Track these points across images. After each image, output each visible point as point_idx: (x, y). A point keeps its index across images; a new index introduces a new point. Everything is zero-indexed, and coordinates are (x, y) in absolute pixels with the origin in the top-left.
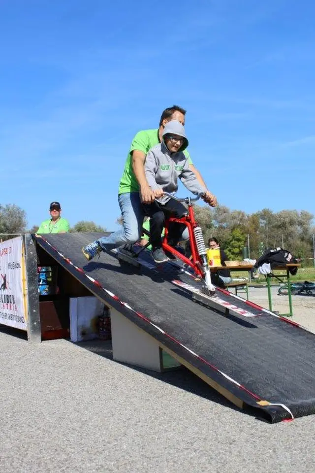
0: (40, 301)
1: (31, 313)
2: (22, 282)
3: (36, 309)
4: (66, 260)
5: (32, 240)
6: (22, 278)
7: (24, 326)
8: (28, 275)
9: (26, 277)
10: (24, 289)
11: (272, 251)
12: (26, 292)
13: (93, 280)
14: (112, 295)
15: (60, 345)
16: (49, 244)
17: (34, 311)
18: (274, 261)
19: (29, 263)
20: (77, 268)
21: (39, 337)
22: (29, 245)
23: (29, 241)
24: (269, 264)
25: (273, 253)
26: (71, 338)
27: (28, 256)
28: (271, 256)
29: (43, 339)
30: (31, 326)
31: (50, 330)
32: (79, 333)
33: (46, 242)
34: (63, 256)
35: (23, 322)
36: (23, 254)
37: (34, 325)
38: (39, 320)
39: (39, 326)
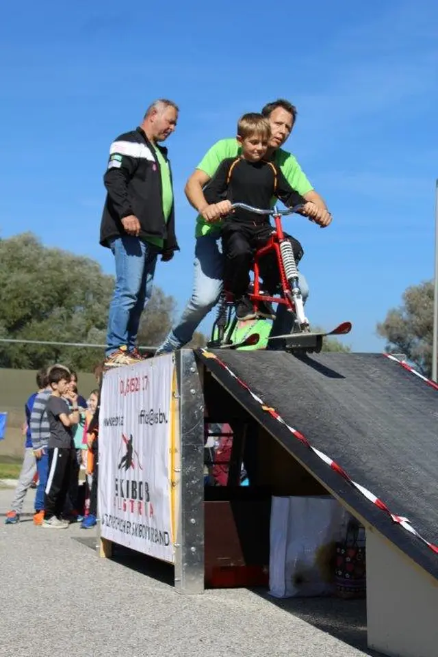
0: (206, 499)
1: (186, 525)
2: (168, 455)
3: (195, 518)
4: (267, 412)
5: (195, 363)
6: (169, 446)
7: (168, 553)
8: (184, 440)
9: (178, 445)
10: (173, 470)
12: (178, 477)
13: (328, 460)
14: (372, 498)
15: (242, 600)
16: (232, 374)
17: (193, 520)
19: (187, 412)
20: (293, 430)
21: (200, 582)
22: (187, 372)
23: (188, 365)
26: (271, 588)
27: (185, 398)
29: (209, 585)
30: (184, 554)
31: (224, 565)
32: (289, 578)
33: (226, 367)
34: (261, 402)
35: (167, 545)
36: (173, 393)
37: (191, 552)
38: (203, 543)
39: (201, 556)
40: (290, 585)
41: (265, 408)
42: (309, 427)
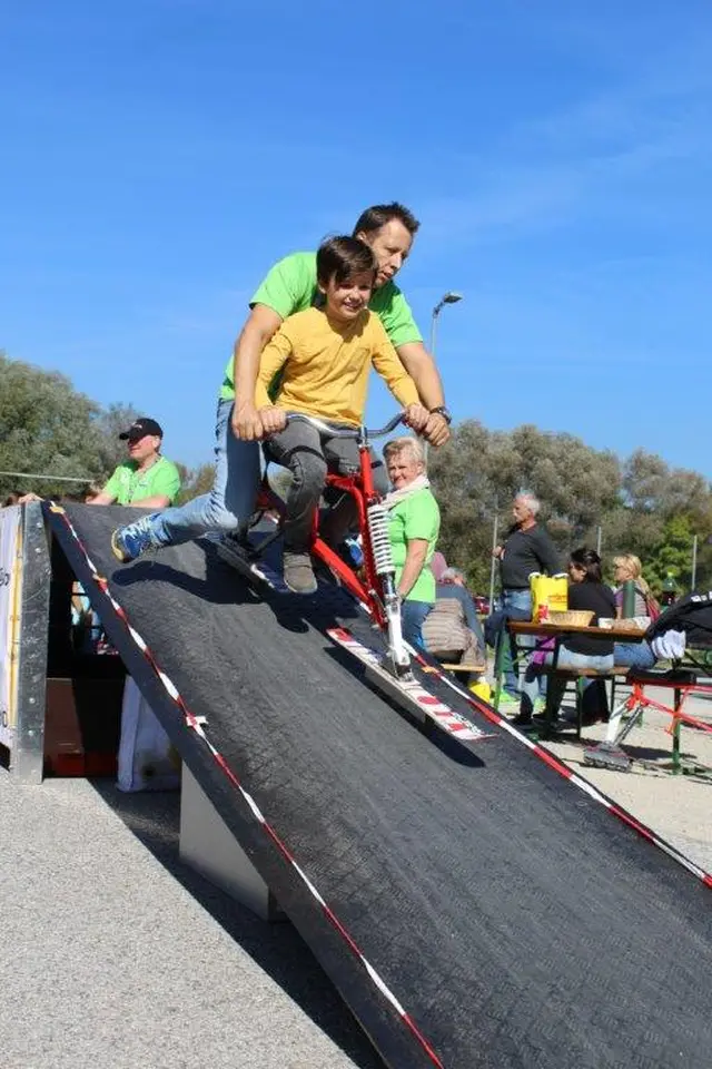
0: (48, 676)
1: (24, 706)
2: (10, 623)
3: (35, 697)
4: (98, 581)
5: (42, 519)
6: (11, 613)
8: (26, 607)
9: (19, 612)
10: (14, 643)
11: (696, 599)
12: (17, 649)
13: (142, 644)
15: (78, 794)
16: (75, 534)
17: (32, 700)
18: (697, 626)
19: (29, 571)
20: (116, 606)
21: (39, 768)
22: (33, 528)
23: (34, 520)
24: (683, 635)
25: (699, 606)
27: (29, 558)
28: (689, 612)
29: (50, 771)
30: (20, 739)
31: (70, 752)
32: (137, 769)
33: (71, 527)
34: (95, 570)
35: (5, 726)
36: (18, 552)
37: (28, 736)
38: (43, 725)
39: (39, 741)
40: (138, 778)
41: (96, 577)
42: (138, 604)
